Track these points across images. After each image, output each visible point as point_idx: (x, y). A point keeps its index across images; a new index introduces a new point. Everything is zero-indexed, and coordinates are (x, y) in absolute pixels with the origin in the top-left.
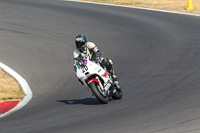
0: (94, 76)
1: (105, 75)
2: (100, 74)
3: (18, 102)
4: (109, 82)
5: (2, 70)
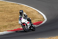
0: (24, 23)
1: (28, 23)
3: (43, 22)
4: (29, 25)
5: (38, 12)
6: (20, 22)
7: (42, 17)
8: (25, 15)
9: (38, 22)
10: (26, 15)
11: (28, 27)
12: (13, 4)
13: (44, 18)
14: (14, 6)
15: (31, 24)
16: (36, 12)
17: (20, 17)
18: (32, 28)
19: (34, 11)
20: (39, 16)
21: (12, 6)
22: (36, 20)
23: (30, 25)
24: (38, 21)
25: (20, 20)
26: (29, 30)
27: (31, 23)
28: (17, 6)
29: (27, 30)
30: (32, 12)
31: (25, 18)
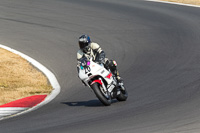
0: (97, 77)
2: (104, 75)
3: (46, 96)
4: (112, 83)
5: (30, 64)
6: (83, 75)
7: (44, 82)
9: (30, 98)
10: (100, 51)
11: (110, 90)
13: (49, 83)
16: (21, 63)
19: (15, 60)
20: (31, 77)
22: (23, 89)
23: (115, 83)
24: (30, 95)
25: (86, 67)
26: (112, 98)
30: (10, 63)
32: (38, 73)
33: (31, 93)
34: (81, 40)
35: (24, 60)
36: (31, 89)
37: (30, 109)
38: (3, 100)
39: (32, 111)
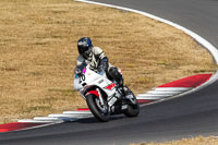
0: (94, 87)
1: (109, 87)
2: (102, 86)
4: (114, 95)
5: (195, 40)
6: (77, 84)
7: (210, 60)
8: (97, 57)
9: (194, 77)
10: (102, 56)
11: (110, 104)
12: (101, 9)
13: (214, 61)
14: (105, 15)
15: (123, 91)
16: (184, 39)
17: (79, 63)
18: (124, 107)
20: (196, 55)
21: (96, 15)
23: (118, 95)
24: (194, 74)
25: (80, 75)
26: (112, 113)
27: (122, 86)
28: (113, 16)
29: (106, 114)
30: (172, 39)
31: (97, 69)
32: (202, 50)
33: (195, 72)
34: (80, 44)
35: (188, 36)
36: (196, 68)
37: (194, 90)
38: (164, 80)
39: (196, 92)
